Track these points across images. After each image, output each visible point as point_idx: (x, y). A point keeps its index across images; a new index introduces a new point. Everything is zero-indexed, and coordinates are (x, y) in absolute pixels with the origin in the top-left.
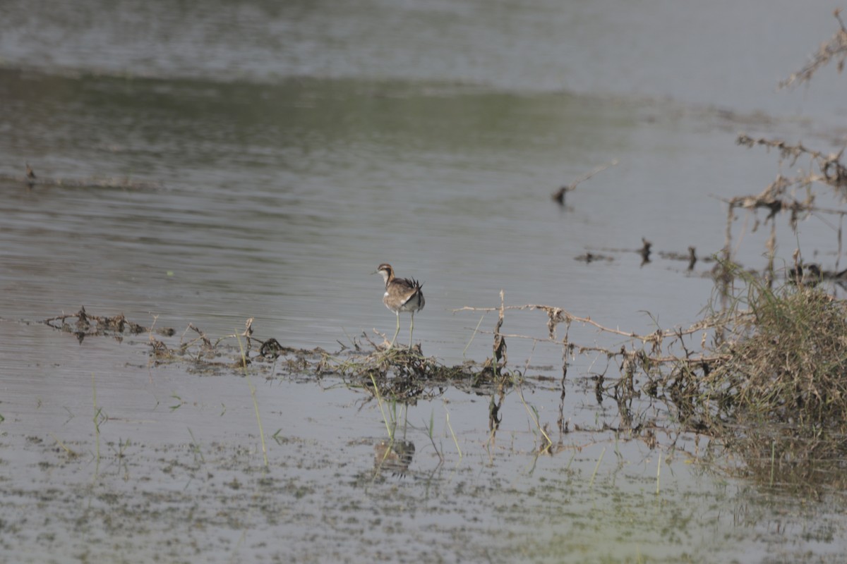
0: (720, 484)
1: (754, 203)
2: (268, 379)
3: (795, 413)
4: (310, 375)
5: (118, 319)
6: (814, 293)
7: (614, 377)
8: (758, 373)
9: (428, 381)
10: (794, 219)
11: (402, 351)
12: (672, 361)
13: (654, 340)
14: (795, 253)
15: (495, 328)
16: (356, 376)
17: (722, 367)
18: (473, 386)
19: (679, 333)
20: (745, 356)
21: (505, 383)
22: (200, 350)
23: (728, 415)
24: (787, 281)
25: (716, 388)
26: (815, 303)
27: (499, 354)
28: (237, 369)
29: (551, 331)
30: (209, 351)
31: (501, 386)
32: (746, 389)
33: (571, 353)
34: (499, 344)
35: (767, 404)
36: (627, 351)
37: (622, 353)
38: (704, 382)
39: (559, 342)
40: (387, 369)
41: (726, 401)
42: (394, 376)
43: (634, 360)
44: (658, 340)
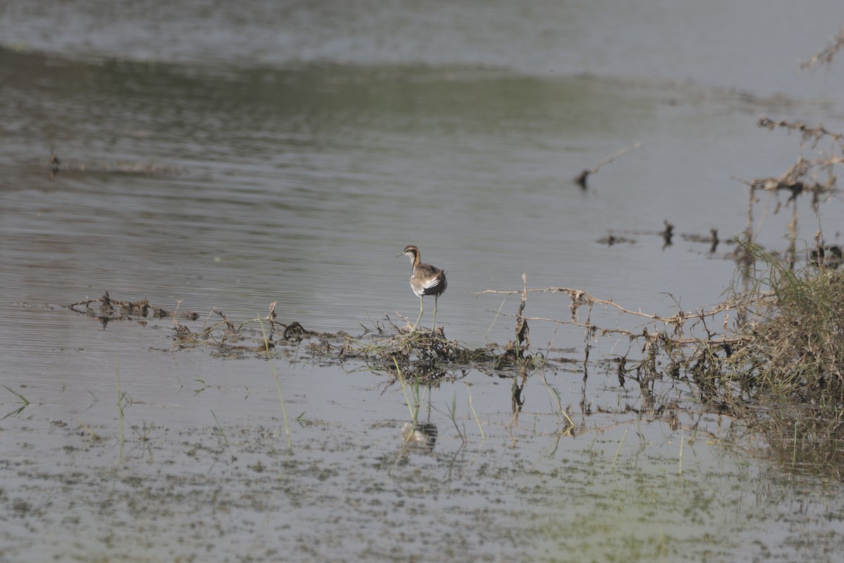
0: (742, 465)
1: (775, 185)
2: (292, 362)
3: (817, 394)
4: (333, 359)
5: (142, 303)
6: (836, 275)
7: (636, 359)
8: (780, 354)
9: (451, 363)
10: (815, 200)
11: (425, 334)
12: (694, 343)
13: (676, 321)
14: (817, 235)
15: (517, 312)
16: (379, 359)
17: (744, 348)
18: (495, 369)
19: (701, 314)
20: (767, 337)
21: (528, 366)
22: (223, 333)
23: (750, 396)
24: (809, 263)
25: (738, 370)
26: (836, 284)
27: (521, 337)
28: (260, 353)
29: (574, 313)
30: (232, 334)
31: (523, 368)
32: (768, 370)
33: (593, 336)
34: (522, 327)
35: (790, 385)
36: (650, 333)
37: (644, 335)
38: (726, 363)
39: (581, 324)
40: (410, 352)
41: (748, 382)
42: (417, 359)
43: (656, 342)
44: (680, 322)
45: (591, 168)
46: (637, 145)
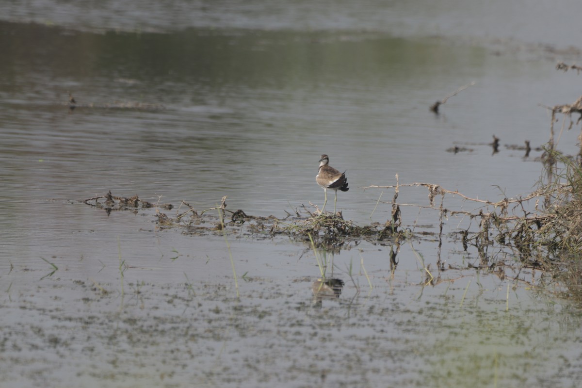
1: (569, 109)
2: (238, 237)
4: (266, 235)
5: (134, 198)
7: (475, 232)
8: (574, 226)
9: (347, 236)
11: (329, 217)
12: (515, 219)
13: (503, 205)
15: (393, 200)
16: (298, 235)
17: (550, 223)
18: (378, 240)
19: (520, 200)
20: (565, 215)
21: (401, 237)
22: (190, 219)
25: (546, 238)
27: (396, 217)
28: (216, 231)
29: (431, 200)
30: (197, 219)
31: (397, 239)
32: (567, 238)
33: (445, 216)
34: (396, 211)
36: (484, 213)
37: (480, 215)
38: (538, 233)
39: (437, 208)
40: (319, 229)
41: (553, 246)
42: (324, 234)
43: (489, 219)
44: (505, 205)
45: (442, 100)
46: (473, 83)
